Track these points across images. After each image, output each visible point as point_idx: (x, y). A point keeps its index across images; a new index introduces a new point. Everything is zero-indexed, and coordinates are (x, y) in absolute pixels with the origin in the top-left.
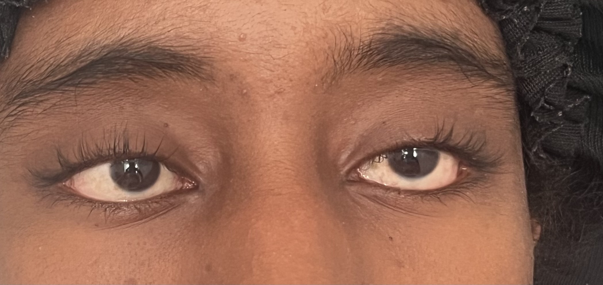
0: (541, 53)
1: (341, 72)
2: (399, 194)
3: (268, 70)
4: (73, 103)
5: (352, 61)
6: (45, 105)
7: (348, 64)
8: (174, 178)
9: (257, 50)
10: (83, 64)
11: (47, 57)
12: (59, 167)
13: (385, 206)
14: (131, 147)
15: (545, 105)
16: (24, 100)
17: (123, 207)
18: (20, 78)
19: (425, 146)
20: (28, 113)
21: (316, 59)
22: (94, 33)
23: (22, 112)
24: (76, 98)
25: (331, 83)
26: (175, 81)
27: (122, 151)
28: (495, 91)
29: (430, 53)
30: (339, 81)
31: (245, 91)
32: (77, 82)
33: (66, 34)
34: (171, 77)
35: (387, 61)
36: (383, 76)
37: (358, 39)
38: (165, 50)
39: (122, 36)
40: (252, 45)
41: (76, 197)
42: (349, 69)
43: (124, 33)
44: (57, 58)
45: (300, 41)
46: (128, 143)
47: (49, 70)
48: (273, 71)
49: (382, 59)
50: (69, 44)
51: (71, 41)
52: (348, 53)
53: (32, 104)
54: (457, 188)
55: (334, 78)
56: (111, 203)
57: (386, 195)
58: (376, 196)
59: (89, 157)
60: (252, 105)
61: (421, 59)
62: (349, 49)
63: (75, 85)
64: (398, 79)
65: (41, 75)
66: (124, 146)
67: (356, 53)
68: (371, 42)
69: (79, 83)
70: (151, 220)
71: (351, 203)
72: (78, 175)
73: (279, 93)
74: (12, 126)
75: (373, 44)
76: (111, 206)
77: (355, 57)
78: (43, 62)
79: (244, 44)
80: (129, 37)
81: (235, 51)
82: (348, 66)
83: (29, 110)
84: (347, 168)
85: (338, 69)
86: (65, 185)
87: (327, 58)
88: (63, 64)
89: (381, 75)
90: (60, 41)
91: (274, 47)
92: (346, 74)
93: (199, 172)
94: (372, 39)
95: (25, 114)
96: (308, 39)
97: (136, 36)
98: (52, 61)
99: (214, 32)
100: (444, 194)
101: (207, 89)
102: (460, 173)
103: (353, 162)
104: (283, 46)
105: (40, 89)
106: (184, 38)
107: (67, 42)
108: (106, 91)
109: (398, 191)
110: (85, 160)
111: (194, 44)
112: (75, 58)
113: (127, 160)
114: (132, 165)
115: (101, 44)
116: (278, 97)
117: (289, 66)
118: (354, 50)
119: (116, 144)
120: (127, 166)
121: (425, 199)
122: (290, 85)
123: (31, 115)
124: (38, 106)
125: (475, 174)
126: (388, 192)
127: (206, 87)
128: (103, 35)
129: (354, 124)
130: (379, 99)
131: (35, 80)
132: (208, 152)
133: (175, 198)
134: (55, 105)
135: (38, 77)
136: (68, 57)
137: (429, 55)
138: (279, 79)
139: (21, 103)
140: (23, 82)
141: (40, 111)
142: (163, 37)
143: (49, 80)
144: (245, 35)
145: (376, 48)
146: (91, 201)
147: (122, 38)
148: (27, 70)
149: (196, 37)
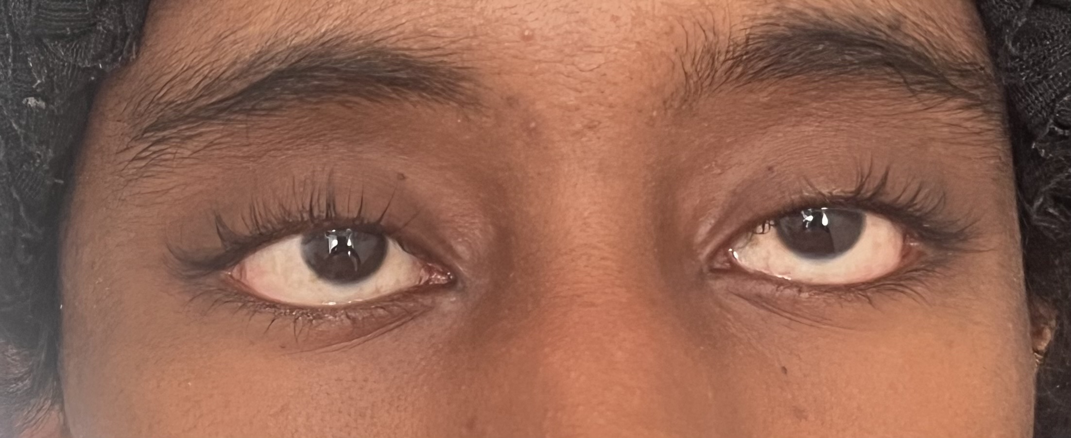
0: (1048, 43)
1: (697, 90)
2: (800, 291)
3: (571, 89)
4: (245, 141)
5: (716, 71)
6: (195, 144)
7: (709, 75)
8: (414, 263)
9: (552, 55)
10: (259, 77)
11: (199, 62)
12: (219, 243)
13: (774, 312)
14: (339, 209)
15: (1056, 129)
16: (161, 134)
17: (326, 315)
18: (154, 97)
19: (840, 204)
20: (168, 156)
21: (654, 69)
22: (276, 23)
23: (160, 153)
24: (247, 132)
25: (680, 107)
26: (415, 106)
27: (324, 215)
28: (966, 114)
29: (851, 55)
30: (694, 104)
31: (533, 125)
32: (249, 107)
33: (231, 25)
34: (406, 99)
35: (776, 69)
36: (770, 94)
37: (724, 35)
38: (397, 55)
39: (323, 30)
40: (545, 47)
41: (249, 298)
42: (710, 85)
43: (326, 25)
44: (215, 66)
45: (626, 40)
46: (334, 201)
47: (201, 86)
48: (580, 92)
49: (769, 66)
50: (235, 42)
51: (238, 36)
52: (707, 57)
53: (174, 142)
54: (900, 279)
55: (684, 101)
56: (307, 310)
57: (777, 294)
58: (759, 296)
59: (269, 225)
60: (546, 148)
61: (836, 66)
62: (711, 53)
63: (248, 112)
64: (795, 98)
65: (190, 92)
66: (328, 206)
67: (722, 58)
68: (748, 39)
69: (253, 109)
70: (375, 337)
71: (718, 310)
72: (251, 257)
73: (590, 128)
74: (141, 177)
75: (751, 42)
76: (307, 313)
77: (722, 65)
78: (191, 72)
79: (531, 45)
80: (335, 32)
81: (515, 57)
82: (709, 80)
83: (169, 150)
84: (708, 249)
85: (692, 86)
86: (231, 276)
87: (673, 68)
88: (224, 76)
89: (765, 94)
90: (220, 36)
91: (581, 50)
92: (706, 92)
93: (458, 257)
94: (750, 34)
95: (163, 157)
96: (639, 38)
97: (348, 30)
98: (207, 69)
99: (481, 25)
100: (877, 291)
101: (469, 120)
102: (905, 253)
103: (719, 238)
104: (596, 49)
105: (188, 116)
106: (429, 35)
107: (232, 38)
108: (298, 121)
109: (799, 286)
110: (263, 230)
111: (446, 45)
112: (245, 66)
113: (334, 231)
114: (342, 241)
115: (288, 44)
116: (590, 134)
117: (608, 82)
118: (719, 52)
119: (313, 203)
120: (334, 243)
121: (846, 300)
122: (610, 114)
123: (173, 160)
124: (183, 146)
125: (931, 253)
126: (782, 288)
127: (467, 117)
128: (291, 28)
129: (720, 174)
130: (764, 131)
131: (179, 102)
132: (472, 223)
133: (414, 300)
134: (212, 143)
135: (184, 98)
136: (234, 63)
137: (848, 58)
138: (591, 104)
139: (154, 139)
140: (159, 104)
141: (187, 153)
142: (393, 33)
143: (203, 102)
144: (533, 30)
145: (758, 49)
146: (274, 305)
147: (324, 34)
148: (165, 85)
149: (449, 33)
